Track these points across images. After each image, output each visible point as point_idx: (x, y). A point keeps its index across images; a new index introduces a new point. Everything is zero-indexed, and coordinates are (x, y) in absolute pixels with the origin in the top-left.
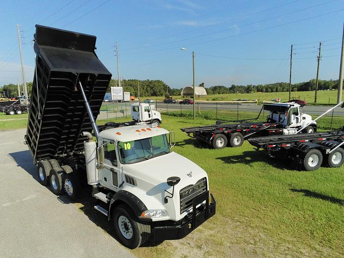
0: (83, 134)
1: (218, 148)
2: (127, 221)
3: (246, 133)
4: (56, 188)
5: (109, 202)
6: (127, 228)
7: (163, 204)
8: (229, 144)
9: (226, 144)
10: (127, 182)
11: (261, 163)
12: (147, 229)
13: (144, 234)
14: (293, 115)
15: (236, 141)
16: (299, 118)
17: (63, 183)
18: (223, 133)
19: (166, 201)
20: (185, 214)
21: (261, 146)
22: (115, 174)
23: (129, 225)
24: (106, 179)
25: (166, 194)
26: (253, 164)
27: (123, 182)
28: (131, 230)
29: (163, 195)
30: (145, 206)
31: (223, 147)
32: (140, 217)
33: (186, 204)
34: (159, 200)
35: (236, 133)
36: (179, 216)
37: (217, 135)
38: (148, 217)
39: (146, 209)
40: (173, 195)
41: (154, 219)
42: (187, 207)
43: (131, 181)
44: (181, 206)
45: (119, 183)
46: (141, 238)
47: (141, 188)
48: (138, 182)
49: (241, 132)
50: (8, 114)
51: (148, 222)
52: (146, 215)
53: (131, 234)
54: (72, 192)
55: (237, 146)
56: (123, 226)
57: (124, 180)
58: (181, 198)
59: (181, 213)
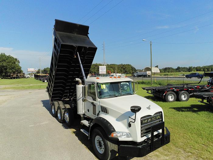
0: (76, 80)
1: (169, 102)
2: (101, 140)
3: (191, 92)
4: (60, 118)
5: (89, 126)
6: (100, 146)
7: (128, 128)
8: (178, 99)
9: (176, 98)
10: (102, 111)
11: (206, 112)
12: (115, 147)
13: (113, 151)
15: (183, 97)
17: (64, 114)
18: (173, 91)
19: (130, 125)
20: (145, 138)
21: (205, 98)
22: (94, 106)
23: (102, 142)
24: (88, 111)
25: (130, 120)
26: (199, 113)
27: (99, 112)
28: (103, 147)
29: (128, 120)
30: (114, 128)
31: (174, 101)
32: (110, 136)
33: (146, 129)
34: (125, 125)
35: (183, 92)
36: (140, 139)
37: (169, 93)
38: (116, 137)
39: (114, 131)
40: (135, 120)
41: (121, 139)
42: (146, 133)
43: (105, 110)
44: (142, 131)
45: (97, 112)
46: (110, 153)
47: (112, 115)
48: (109, 112)
49: (187, 91)
51: (116, 141)
52: (114, 135)
53: (104, 150)
54: (68, 121)
55: (184, 101)
56: (98, 144)
57: (100, 110)
58: (141, 124)
59: (142, 137)
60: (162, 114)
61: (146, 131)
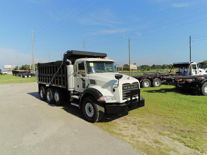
0: (66, 60)
1: (145, 87)
2: (91, 105)
3: (162, 79)
4: (49, 100)
5: (80, 98)
6: (90, 111)
7: (112, 93)
8: (152, 85)
9: (150, 85)
10: (91, 83)
12: (102, 109)
13: (100, 112)
14: (193, 69)
15: (156, 84)
16: (197, 71)
17: (54, 95)
18: (148, 78)
19: (114, 90)
20: (126, 100)
21: (173, 79)
22: (84, 80)
23: (92, 108)
24: (78, 86)
25: (114, 86)
27: (89, 85)
28: (93, 111)
29: (112, 86)
30: (101, 94)
31: (149, 87)
32: (98, 100)
33: (126, 94)
34: (110, 90)
35: (156, 79)
36: (122, 101)
37: (144, 80)
38: (103, 100)
39: (102, 95)
40: (118, 85)
41: (107, 102)
42: (126, 96)
43: (93, 82)
44: (123, 94)
45: (86, 85)
46: (98, 113)
47: (99, 85)
48: (97, 82)
49: (159, 78)
50: (24, 77)
51: (103, 104)
52: (102, 99)
53: (93, 113)
54: (58, 100)
55: (157, 87)
56: (88, 110)
57: (89, 83)
58: (123, 90)
59: (123, 99)
60: (138, 84)
61: (126, 95)
